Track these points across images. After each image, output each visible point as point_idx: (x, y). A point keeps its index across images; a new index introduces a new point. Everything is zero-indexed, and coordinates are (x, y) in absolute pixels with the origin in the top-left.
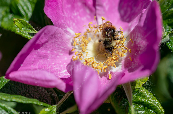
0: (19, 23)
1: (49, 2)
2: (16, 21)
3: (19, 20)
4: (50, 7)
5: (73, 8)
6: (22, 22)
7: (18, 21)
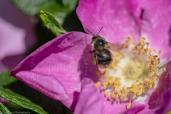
0: (45, 16)
1: (85, 2)
2: (43, 14)
3: (46, 13)
4: (86, 8)
5: (116, 15)
6: (49, 17)
7: (45, 15)
